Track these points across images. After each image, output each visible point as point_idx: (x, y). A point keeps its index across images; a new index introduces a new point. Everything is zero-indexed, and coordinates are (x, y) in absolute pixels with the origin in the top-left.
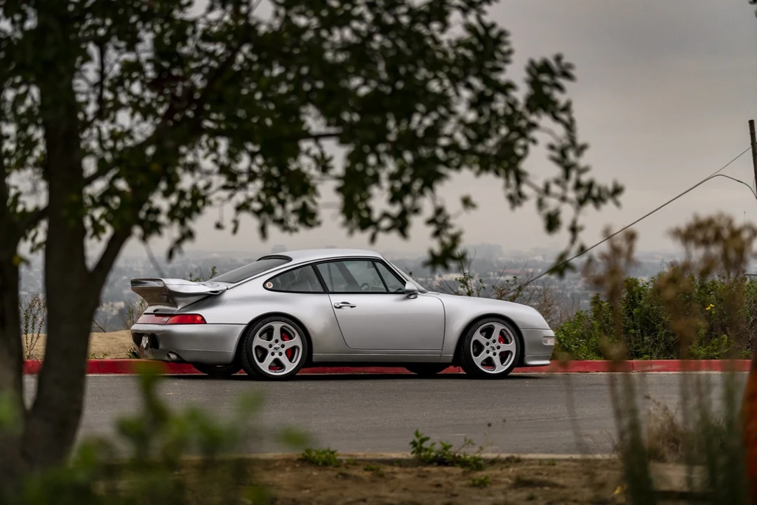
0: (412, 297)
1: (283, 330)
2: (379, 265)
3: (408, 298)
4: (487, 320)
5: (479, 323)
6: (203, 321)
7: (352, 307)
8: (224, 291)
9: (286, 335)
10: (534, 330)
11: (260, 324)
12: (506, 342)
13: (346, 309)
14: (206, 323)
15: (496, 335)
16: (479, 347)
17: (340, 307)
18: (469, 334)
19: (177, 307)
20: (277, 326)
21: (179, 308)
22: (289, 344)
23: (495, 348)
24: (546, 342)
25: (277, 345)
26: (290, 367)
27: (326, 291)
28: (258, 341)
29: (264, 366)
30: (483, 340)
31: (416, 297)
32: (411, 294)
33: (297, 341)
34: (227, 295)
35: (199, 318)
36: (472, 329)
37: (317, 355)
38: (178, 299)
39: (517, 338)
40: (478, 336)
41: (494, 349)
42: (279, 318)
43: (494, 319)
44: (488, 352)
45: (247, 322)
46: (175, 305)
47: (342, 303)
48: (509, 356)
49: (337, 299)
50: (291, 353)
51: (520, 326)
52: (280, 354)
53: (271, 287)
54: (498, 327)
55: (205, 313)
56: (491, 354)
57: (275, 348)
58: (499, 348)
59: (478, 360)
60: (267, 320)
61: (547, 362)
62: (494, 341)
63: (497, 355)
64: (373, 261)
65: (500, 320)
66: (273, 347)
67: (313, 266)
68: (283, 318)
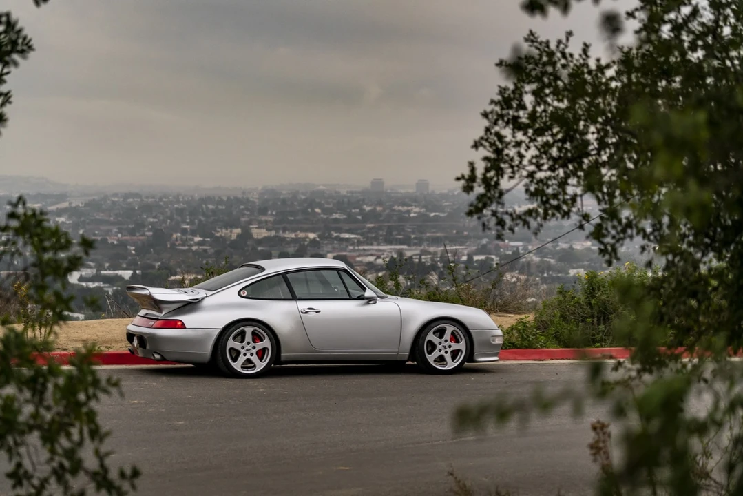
0: (372, 302)
1: (254, 333)
2: (343, 275)
3: (368, 303)
4: (437, 323)
5: (432, 325)
6: (183, 326)
7: (317, 312)
8: (203, 299)
9: (257, 337)
10: (483, 331)
11: (234, 328)
12: (457, 341)
13: (312, 314)
14: (185, 328)
15: (448, 335)
16: (432, 347)
17: (306, 313)
18: (423, 335)
19: (161, 313)
20: (249, 330)
21: (163, 313)
22: (259, 346)
23: (447, 347)
24: (494, 341)
25: (249, 347)
26: (260, 366)
27: (294, 298)
28: (231, 343)
29: (237, 366)
30: (435, 340)
31: (375, 303)
32: (370, 300)
33: (266, 343)
34: (206, 302)
35: (179, 323)
36: (426, 330)
37: (284, 355)
38: (162, 306)
39: (467, 338)
40: (431, 336)
41: (445, 348)
42: (251, 323)
43: (446, 322)
44: (440, 350)
45: (222, 326)
46: (160, 311)
47: (308, 309)
48: (460, 353)
49: (304, 305)
50: (261, 354)
51: (469, 327)
52: (252, 355)
53: (245, 295)
54: (450, 329)
55: (186, 319)
56: (443, 353)
57: (247, 350)
58: (450, 346)
59: (431, 358)
60: (240, 324)
61: (496, 358)
62: (446, 341)
63: (449, 353)
64: (338, 270)
65: (452, 323)
66: (245, 349)
67: (284, 275)
68: (254, 323)
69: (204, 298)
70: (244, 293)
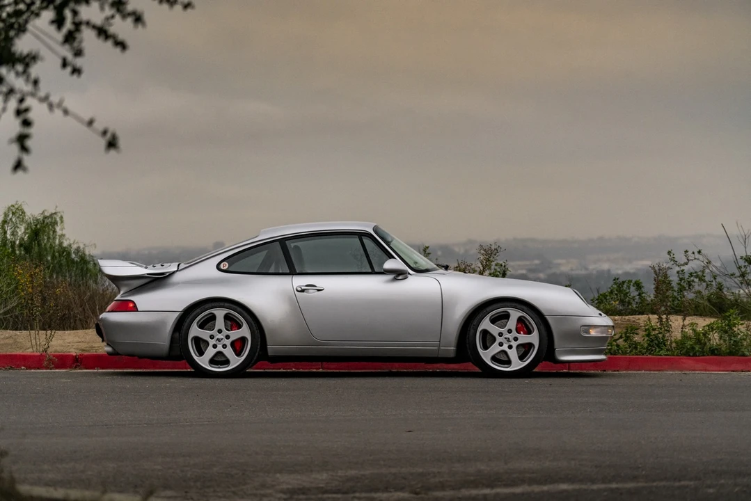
0: (401, 277)
1: (227, 318)
3: (395, 279)
4: (495, 306)
5: (488, 309)
6: (135, 309)
7: (318, 290)
8: (172, 274)
9: (232, 323)
10: (564, 318)
11: (198, 311)
12: (526, 332)
13: (312, 294)
14: (137, 311)
15: (512, 323)
16: (488, 339)
17: (303, 291)
18: (474, 322)
20: (220, 313)
21: (121, 293)
22: (235, 334)
23: (511, 339)
24: (588, 332)
25: (220, 336)
26: (235, 361)
28: (195, 331)
29: (203, 361)
30: (494, 330)
31: (405, 278)
32: (398, 275)
33: (245, 331)
35: (131, 305)
37: (272, 348)
38: (119, 283)
39: (542, 327)
40: (486, 325)
41: (509, 341)
42: (222, 304)
43: (509, 304)
44: (501, 345)
45: (183, 307)
47: (307, 286)
48: (531, 349)
49: (300, 281)
50: (238, 346)
51: (545, 313)
52: (224, 346)
53: (225, 268)
54: (515, 314)
56: (505, 347)
57: (218, 340)
58: (516, 339)
60: (206, 306)
61: (602, 357)
62: (510, 331)
63: (515, 348)
64: (360, 234)
65: (519, 306)
66: (215, 338)
67: (282, 242)
68: (226, 304)
69: (174, 273)
70: (225, 266)
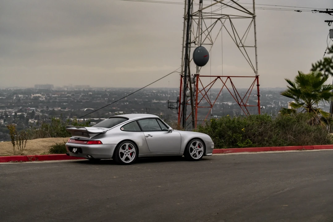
1: (129, 146)
2: (158, 120)
3: (169, 132)
4: (194, 140)
5: (192, 141)
6: (101, 143)
7: (151, 136)
8: (106, 131)
10: (209, 143)
12: (200, 147)
13: (150, 137)
15: (197, 145)
16: (192, 150)
17: (147, 137)
18: (189, 145)
19: (90, 138)
20: (127, 144)
21: (91, 138)
22: (131, 151)
24: (212, 147)
25: (127, 151)
26: (132, 159)
27: (142, 130)
28: (121, 150)
29: (123, 160)
30: (193, 147)
31: (172, 132)
33: (134, 150)
34: (107, 133)
35: (99, 142)
36: (190, 143)
37: (140, 155)
38: (90, 135)
39: (204, 146)
40: (191, 146)
43: (197, 139)
44: (195, 151)
46: (89, 136)
47: (148, 135)
48: (201, 152)
49: (146, 134)
50: (132, 154)
51: (205, 142)
52: (128, 155)
54: (198, 142)
55: (102, 140)
57: (127, 153)
58: (198, 150)
59: (192, 154)
60: (124, 142)
61: (212, 154)
62: (197, 147)
63: (198, 152)
64: (156, 119)
65: (199, 140)
67: (137, 121)
68: (129, 141)
